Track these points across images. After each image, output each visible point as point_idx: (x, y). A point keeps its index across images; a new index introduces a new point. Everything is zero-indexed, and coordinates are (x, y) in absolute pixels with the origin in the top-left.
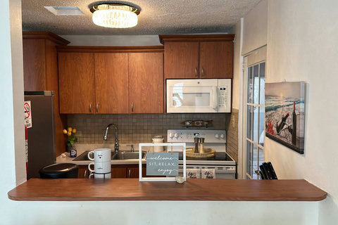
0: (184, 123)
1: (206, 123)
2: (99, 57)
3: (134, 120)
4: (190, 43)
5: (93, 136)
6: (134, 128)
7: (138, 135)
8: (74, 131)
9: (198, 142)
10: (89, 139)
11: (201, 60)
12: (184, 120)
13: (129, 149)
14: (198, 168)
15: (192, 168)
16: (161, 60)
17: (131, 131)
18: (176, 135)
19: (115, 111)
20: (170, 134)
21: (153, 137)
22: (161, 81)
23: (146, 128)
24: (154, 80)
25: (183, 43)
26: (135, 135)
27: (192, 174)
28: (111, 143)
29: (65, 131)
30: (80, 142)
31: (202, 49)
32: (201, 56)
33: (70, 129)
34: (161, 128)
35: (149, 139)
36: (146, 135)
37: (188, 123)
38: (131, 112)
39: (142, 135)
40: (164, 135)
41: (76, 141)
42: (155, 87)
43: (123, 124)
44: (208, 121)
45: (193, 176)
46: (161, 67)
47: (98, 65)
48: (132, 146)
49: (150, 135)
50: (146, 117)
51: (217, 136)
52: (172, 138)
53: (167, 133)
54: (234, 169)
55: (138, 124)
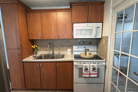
0: (80, 43)
1: (89, 43)
2: (44, 14)
3: (60, 42)
4: (84, 6)
5: (44, 48)
6: (60, 45)
7: (62, 48)
8: (37, 46)
9: (86, 50)
10: (43, 49)
11: (89, 14)
12: (80, 42)
13: (58, 53)
14: (88, 63)
15: (86, 63)
16: (71, 15)
17: (59, 46)
18: (77, 48)
19: (51, 38)
20: (74, 47)
21: (68, 49)
22: (71, 24)
23: (64, 45)
24: (68, 24)
25: (81, 6)
26: (60, 48)
27: (86, 66)
28: (51, 51)
29: (33, 46)
30: (40, 51)
31: (89, 9)
32: (89, 12)
33: (35, 46)
34: (71, 45)
35: (66, 49)
36: (65, 48)
37: (82, 43)
38: (58, 38)
39: (63, 48)
40: (72, 48)
41: (38, 50)
42: (68, 27)
43: (55, 43)
44: (90, 42)
45: (86, 67)
46: (71, 18)
47: (44, 18)
48: (59, 52)
49: (66, 48)
50: (64, 40)
51: (93, 48)
52: (75, 49)
53: (73, 47)
54: (105, 64)
55: (61, 43)
